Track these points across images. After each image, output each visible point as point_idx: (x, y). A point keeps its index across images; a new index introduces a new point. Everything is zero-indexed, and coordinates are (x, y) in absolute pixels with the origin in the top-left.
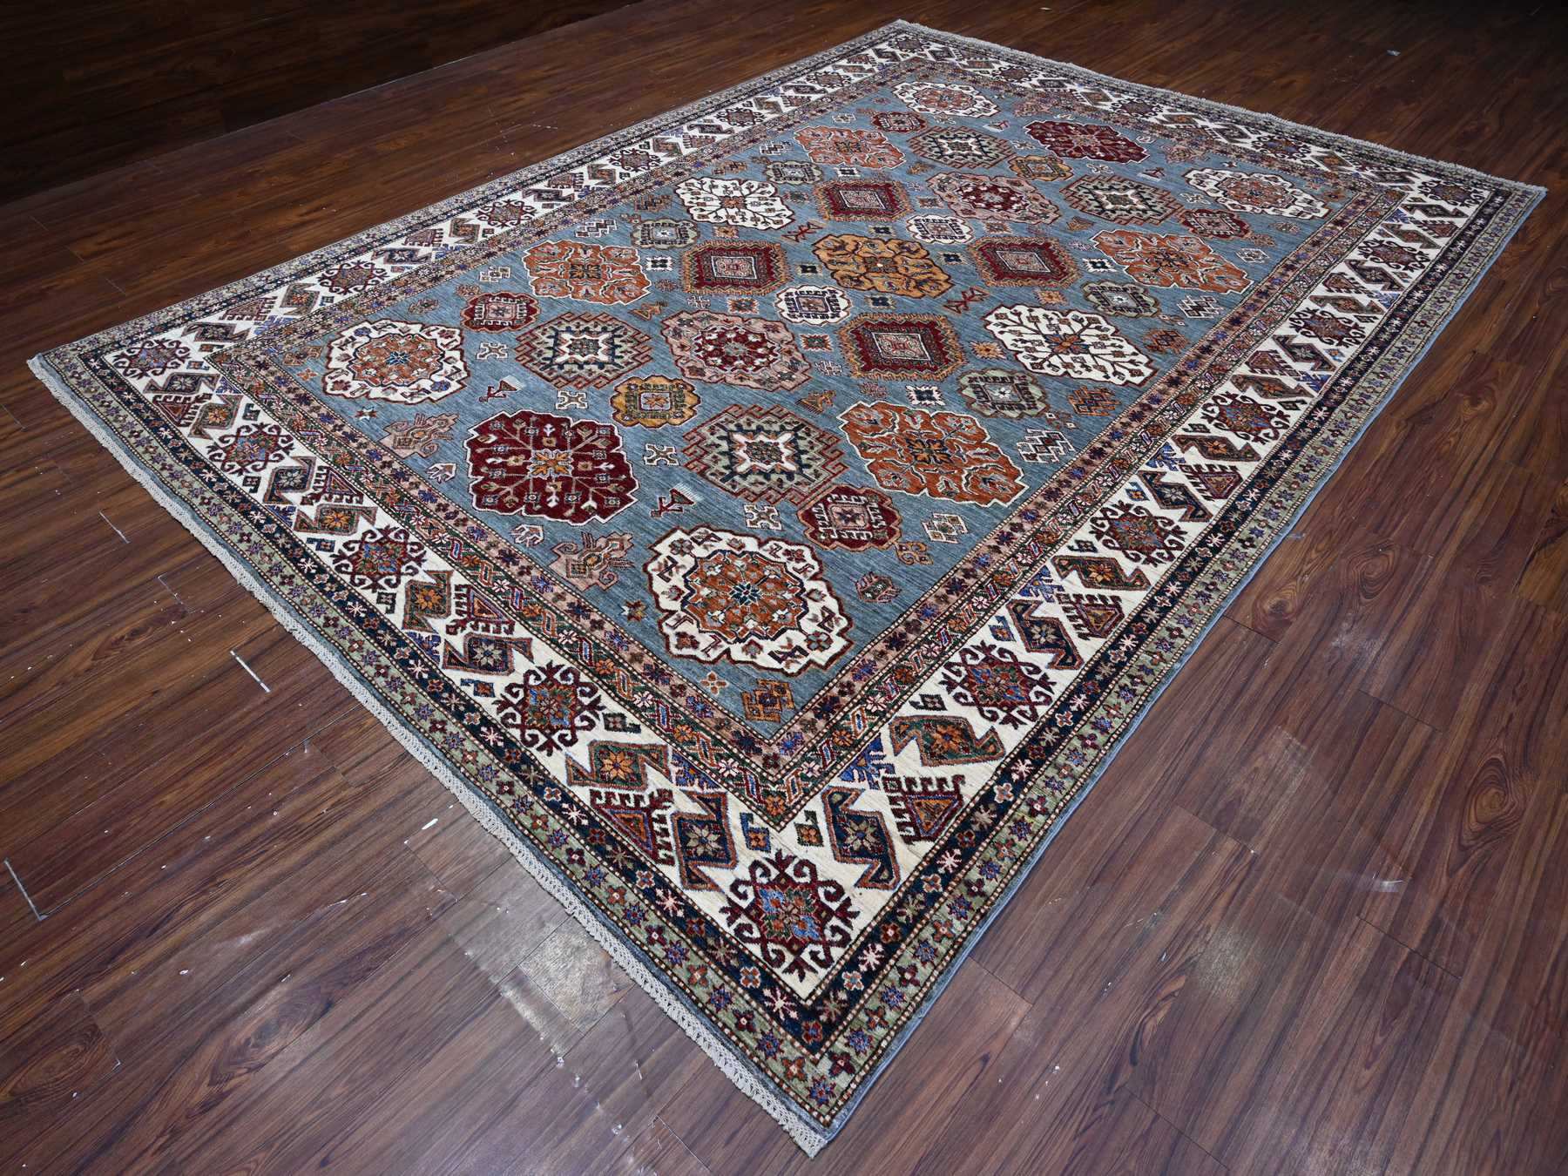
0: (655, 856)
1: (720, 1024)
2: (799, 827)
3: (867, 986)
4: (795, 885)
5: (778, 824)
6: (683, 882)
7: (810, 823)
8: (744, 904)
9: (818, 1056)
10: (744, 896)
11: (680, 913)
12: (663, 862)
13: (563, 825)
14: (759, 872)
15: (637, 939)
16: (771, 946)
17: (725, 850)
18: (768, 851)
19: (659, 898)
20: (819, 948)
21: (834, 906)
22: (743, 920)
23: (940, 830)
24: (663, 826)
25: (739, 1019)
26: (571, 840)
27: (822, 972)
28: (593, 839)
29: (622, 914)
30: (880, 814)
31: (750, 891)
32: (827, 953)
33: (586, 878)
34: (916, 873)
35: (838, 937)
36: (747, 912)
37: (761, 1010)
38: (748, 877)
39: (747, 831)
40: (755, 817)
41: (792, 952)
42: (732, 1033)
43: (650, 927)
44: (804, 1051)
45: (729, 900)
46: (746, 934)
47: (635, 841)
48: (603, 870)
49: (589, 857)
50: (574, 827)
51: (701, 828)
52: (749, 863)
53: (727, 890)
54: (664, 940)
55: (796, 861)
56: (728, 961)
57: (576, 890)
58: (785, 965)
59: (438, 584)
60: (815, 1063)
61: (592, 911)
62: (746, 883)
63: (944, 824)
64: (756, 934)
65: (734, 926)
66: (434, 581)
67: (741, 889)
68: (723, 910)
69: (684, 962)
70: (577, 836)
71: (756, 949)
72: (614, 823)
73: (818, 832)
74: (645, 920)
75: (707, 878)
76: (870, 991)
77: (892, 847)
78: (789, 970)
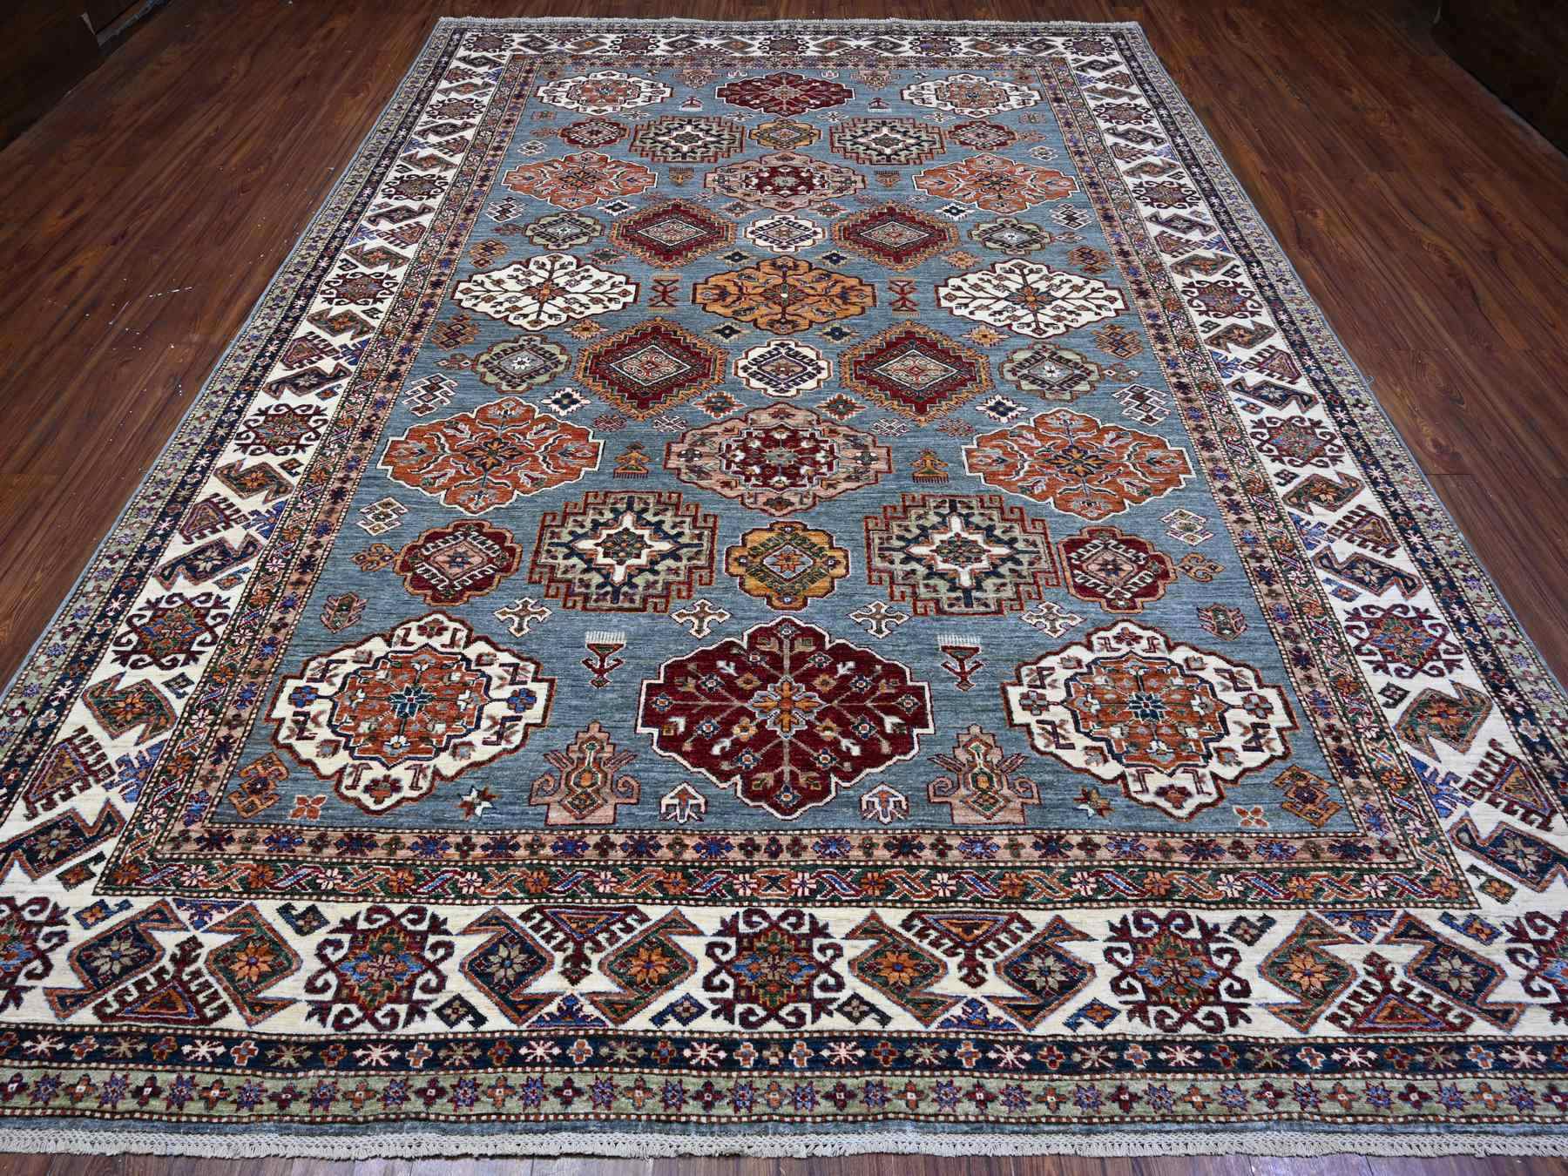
0: (1453, 1027)
2: (1482, 888)
4: (1552, 942)
5: (1470, 902)
6: (1501, 1028)
7: (1483, 879)
8: (1555, 998)
10: (1545, 992)
11: (1542, 1058)
12: (1464, 1025)
13: (1364, 1078)
14: (1521, 959)
15: (1553, 1118)
17: (1478, 965)
18: (1500, 934)
19: (1512, 1061)
23: (1547, 799)
24: (1416, 991)
26: (1388, 1084)
28: (1400, 1064)
29: (1514, 1109)
30: (1501, 823)
31: (1541, 982)
33: (1449, 1108)
36: (1565, 1003)
38: (1523, 971)
39: (1465, 931)
40: (1451, 912)
43: (1545, 1095)
45: (1543, 1006)
47: (1421, 1029)
48: (1446, 1084)
49: (1422, 1084)
50: (1372, 1070)
51: (1439, 963)
52: (1506, 959)
53: (1532, 999)
55: (1524, 922)
57: (1458, 1128)
59: (881, 940)
61: (1496, 1133)
62: (1530, 978)
63: (1542, 791)
66: (873, 942)
67: (1535, 987)
68: (1555, 1020)
70: (1388, 1075)
72: (1386, 1030)
73: (1499, 881)
74: (1532, 1093)
75: (1506, 1003)
77: (1548, 844)
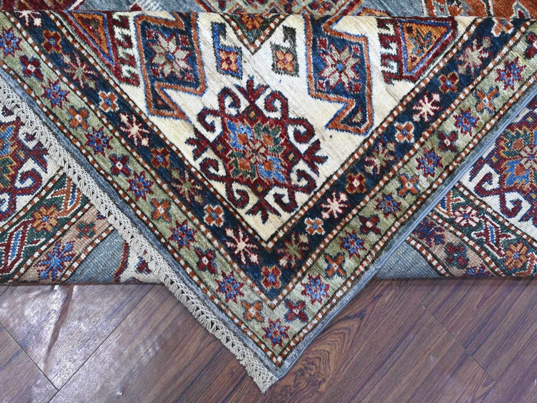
0: (117, 73)
1: (182, 262)
2: (276, 48)
3: (329, 231)
4: (265, 119)
5: (253, 43)
6: (148, 107)
7: (287, 45)
8: (211, 137)
9: (275, 302)
10: (211, 128)
11: (145, 142)
12: (127, 81)
13: (14, 24)
14: (228, 101)
15: (100, 168)
16: (236, 186)
17: (194, 71)
18: (240, 78)
19: (123, 125)
20: (284, 191)
21: (303, 148)
22: (209, 154)
23: (424, 69)
24: (126, 32)
25: (200, 257)
26: (24, 44)
27: (286, 216)
28: (48, 46)
29: (85, 140)
30: (366, 39)
31: (218, 122)
32: (292, 197)
33: (46, 95)
34: (390, 119)
35: (304, 183)
36: (213, 146)
37: (222, 250)
38: (216, 107)
39: (218, 49)
40: (229, 30)
41: (257, 193)
42: (194, 273)
43: (114, 156)
44: (263, 295)
45: (196, 131)
46: (212, 170)
47: (95, 50)
48: (64, 87)
49: (46, 68)
50: (25, 28)
51: (169, 40)
52: (218, 90)
53: (194, 119)
54: (128, 170)
55: (268, 92)
56: (191, 197)
57: (36, 108)
58: (249, 207)
60: (273, 308)
61: (55, 135)
62: (214, 113)
63: (431, 61)
64: (222, 172)
65: (200, 160)
67: (209, 119)
68: (190, 141)
69: (148, 195)
70: (30, 40)
71: (220, 188)
72: (70, 23)
73: (295, 58)
74: (110, 147)
75: (174, 104)
76: (330, 236)
77: (370, 86)
78: (253, 212)
